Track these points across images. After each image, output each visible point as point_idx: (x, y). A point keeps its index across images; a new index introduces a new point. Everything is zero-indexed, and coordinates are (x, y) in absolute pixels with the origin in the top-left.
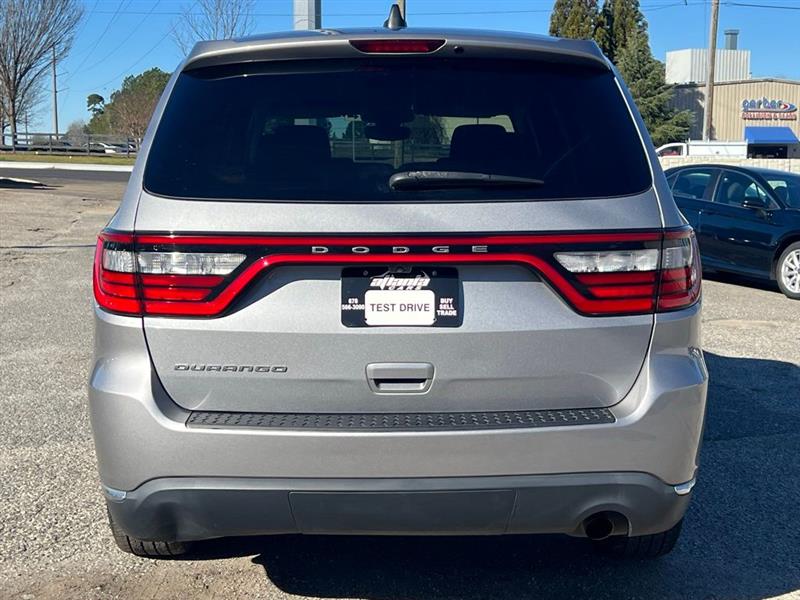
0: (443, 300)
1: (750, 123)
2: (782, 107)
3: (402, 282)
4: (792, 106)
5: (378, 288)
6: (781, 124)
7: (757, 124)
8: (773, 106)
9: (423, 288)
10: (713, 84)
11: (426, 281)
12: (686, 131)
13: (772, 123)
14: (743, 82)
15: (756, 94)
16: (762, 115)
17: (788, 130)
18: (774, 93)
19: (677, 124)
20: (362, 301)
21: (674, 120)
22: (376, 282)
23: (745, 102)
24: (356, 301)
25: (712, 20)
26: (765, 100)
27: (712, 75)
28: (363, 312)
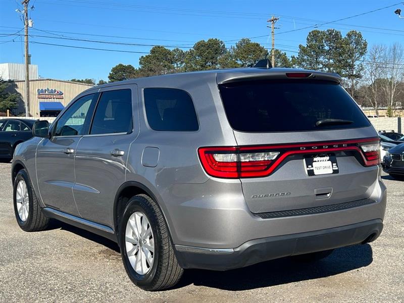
0: (334, 164)
1: (42, 100)
2: (56, 92)
3: (322, 158)
4: (61, 92)
5: (316, 161)
6: (56, 101)
7: (46, 100)
8: (52, 92)
9: (328, 160)
10: (28, 81)
11: (328, 158)
12: (15, 104)
13: (52, 100)
14: (37, 80)
15: (44, 86)
16: (47, 96)
17: (60, 103)
18: (51, 86)
19: (11, 101)
20: (312, 167)
21: (9, 98)
22: (315, 159)
23: (38, 90)
24: (311, 166)
25: (25, 49)
26: (48, 89)
27: (28, 77)
28: (313, 170)
